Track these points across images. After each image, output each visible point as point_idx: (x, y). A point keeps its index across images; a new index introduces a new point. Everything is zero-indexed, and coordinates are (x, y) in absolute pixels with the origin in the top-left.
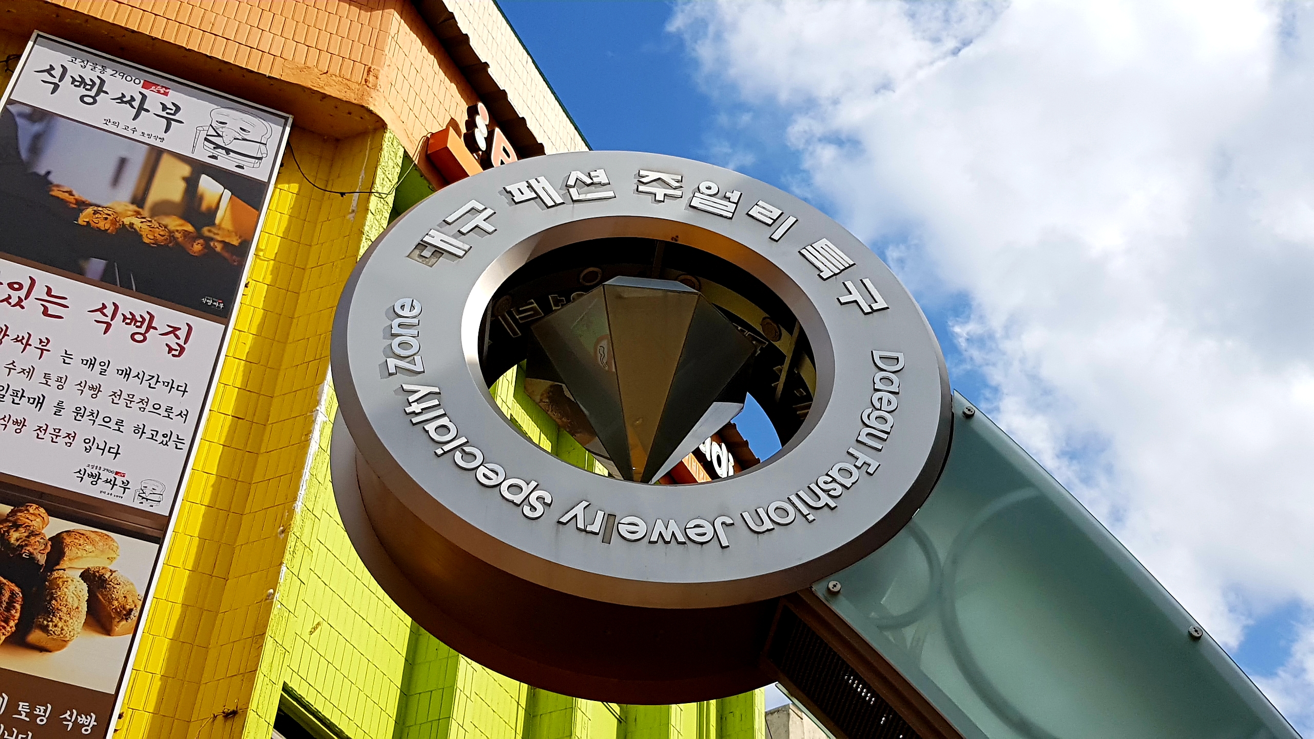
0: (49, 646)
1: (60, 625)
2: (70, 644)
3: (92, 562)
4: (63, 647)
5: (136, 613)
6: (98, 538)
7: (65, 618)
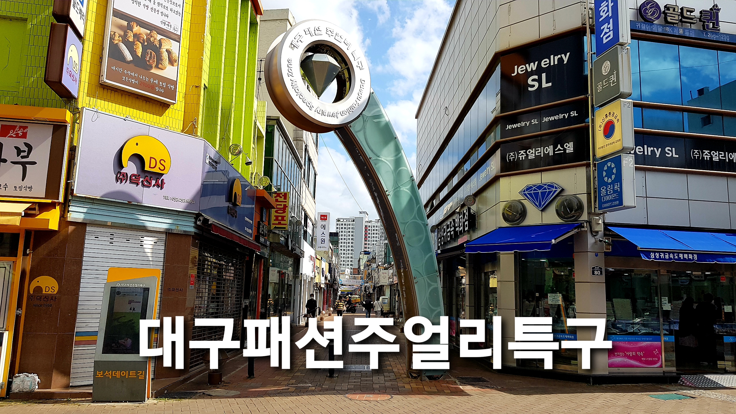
0: (163, 68)
1: (164, 63)
2: (167, 68)
3: (168, 47)
4: (165, 69)
5: (177, 61)
6: (167, 41)
7: (165, 61)
